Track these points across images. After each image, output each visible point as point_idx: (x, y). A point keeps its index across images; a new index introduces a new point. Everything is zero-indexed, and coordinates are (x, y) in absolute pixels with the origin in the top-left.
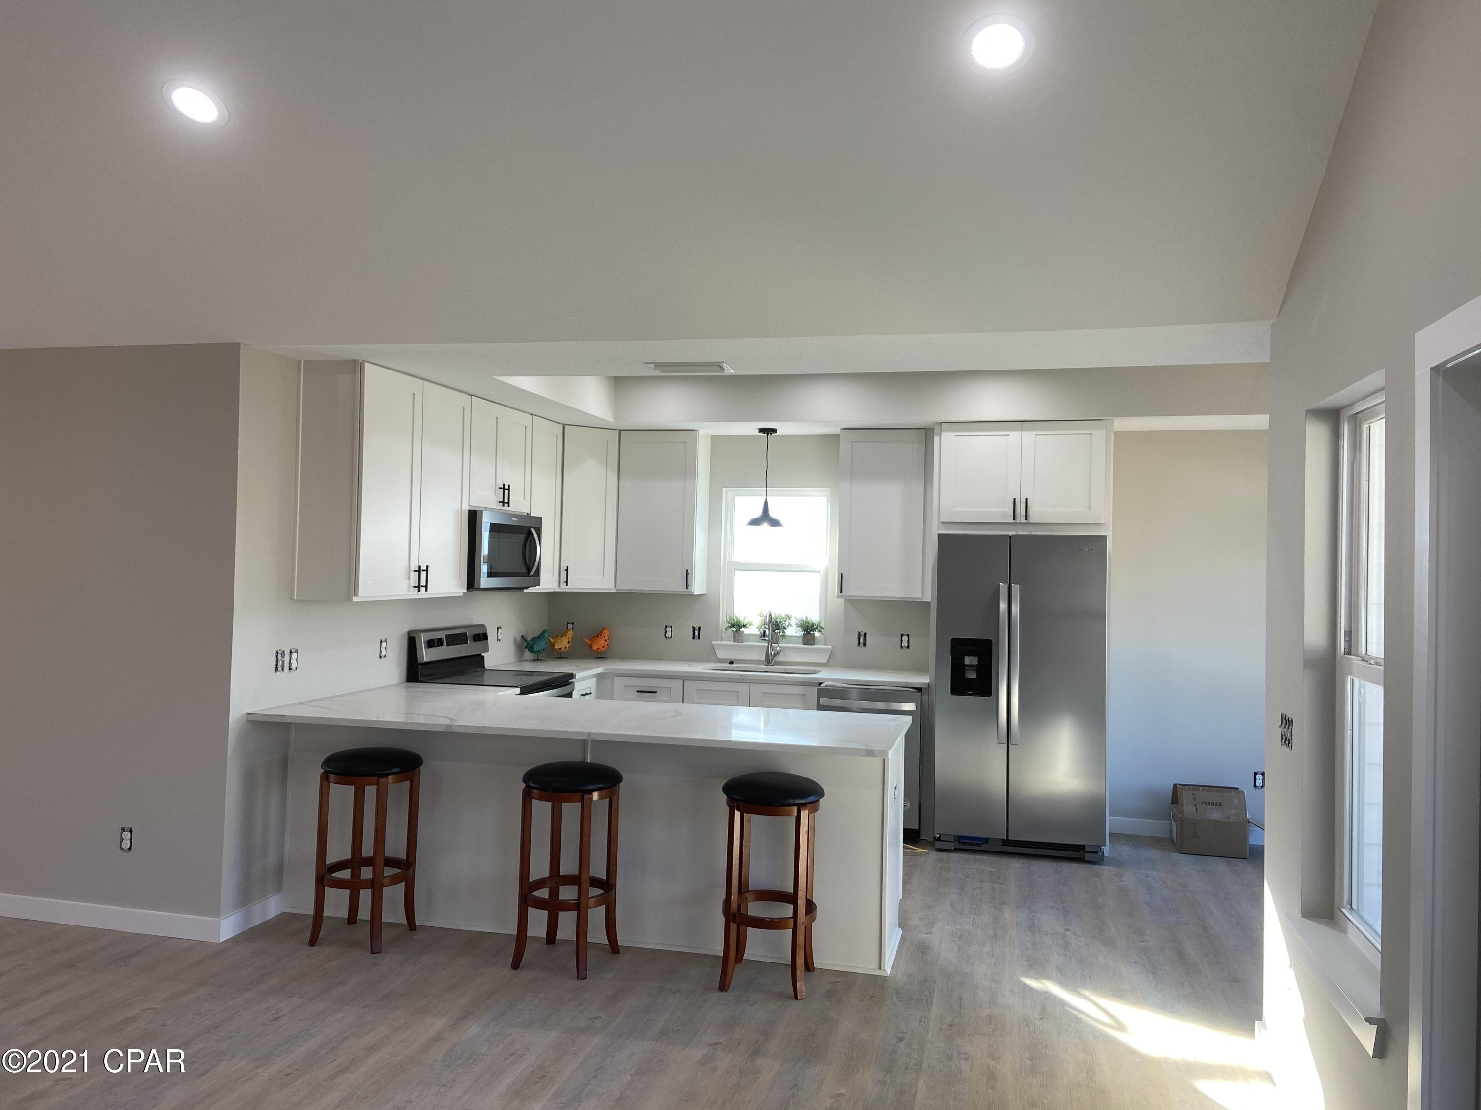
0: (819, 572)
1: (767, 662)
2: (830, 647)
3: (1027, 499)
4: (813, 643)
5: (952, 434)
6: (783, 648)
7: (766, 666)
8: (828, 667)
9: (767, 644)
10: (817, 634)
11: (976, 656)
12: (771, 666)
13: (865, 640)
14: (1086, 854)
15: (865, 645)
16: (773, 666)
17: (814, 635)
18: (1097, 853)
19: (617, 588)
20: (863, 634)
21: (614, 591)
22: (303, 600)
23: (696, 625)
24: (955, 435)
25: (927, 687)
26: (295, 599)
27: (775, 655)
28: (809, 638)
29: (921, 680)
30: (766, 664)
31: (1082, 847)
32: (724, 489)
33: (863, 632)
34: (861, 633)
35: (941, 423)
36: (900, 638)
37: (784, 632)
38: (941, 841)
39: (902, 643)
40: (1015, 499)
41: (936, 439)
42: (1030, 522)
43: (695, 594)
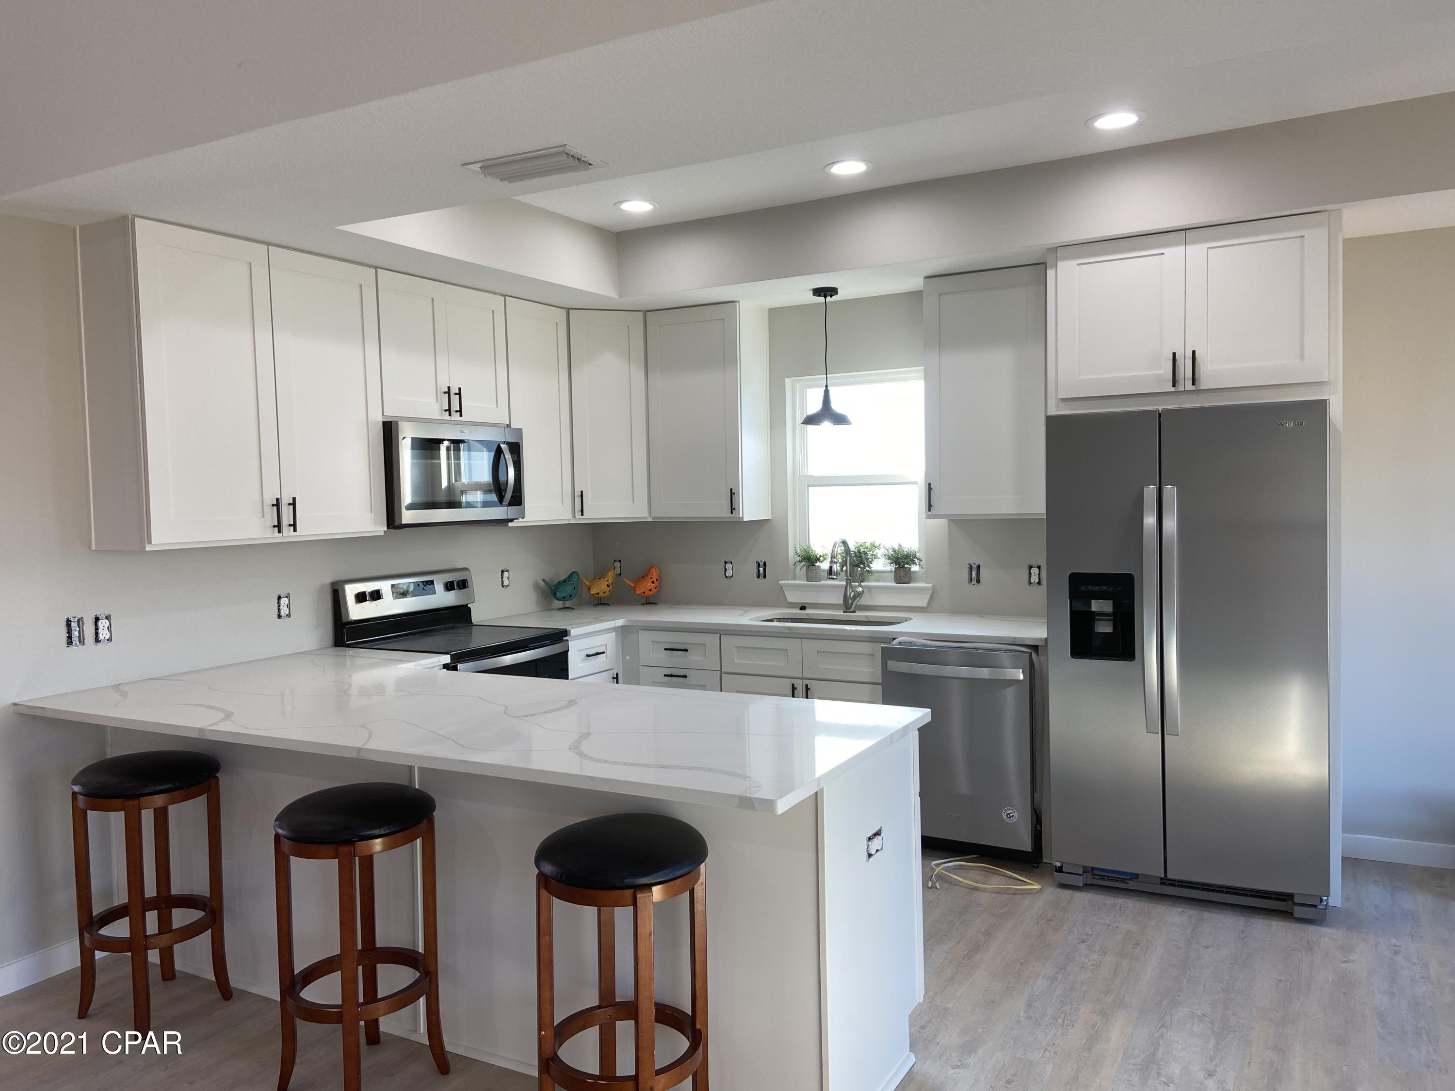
0: (915, 483)
1: (846, 608)
2: (930, 585)
3: (1194, 352)
4: (908, 580)
5: (1074, 263)
6: (869, 588)
7: (844, 612)
8: (929, 612)
9: (845, 583)
10: (915, 568)
11: (1110, 600)
12: (851, 612)
13: (978, 574)
14: (1296, 908)
15: (978, 581)
16: (854, 612)
17: (910, 569)
18: (1315, 906)
19: (653, 515)
20: (974, 566)
21: (650, 520)
22: (108, 551)
23: (762, 560)
24: (1078, 265)
25: (1043, 644)
26: (94, 549)
27: (855, 597)
28: (902, 573)
29: (1037, 632)
30: (845, 609)
31: (1291, 896)
32: (788, 381)
33: (975, 564)
34: (973, 565)
35: (1057, 248)
36: (1027, 571)
37: (869, 567)
38: (1063, 872)
39: (1030, 577)
40: (1174, 354)
41: (1050, 273)
42: (1202, 388)
43: (745, 520)
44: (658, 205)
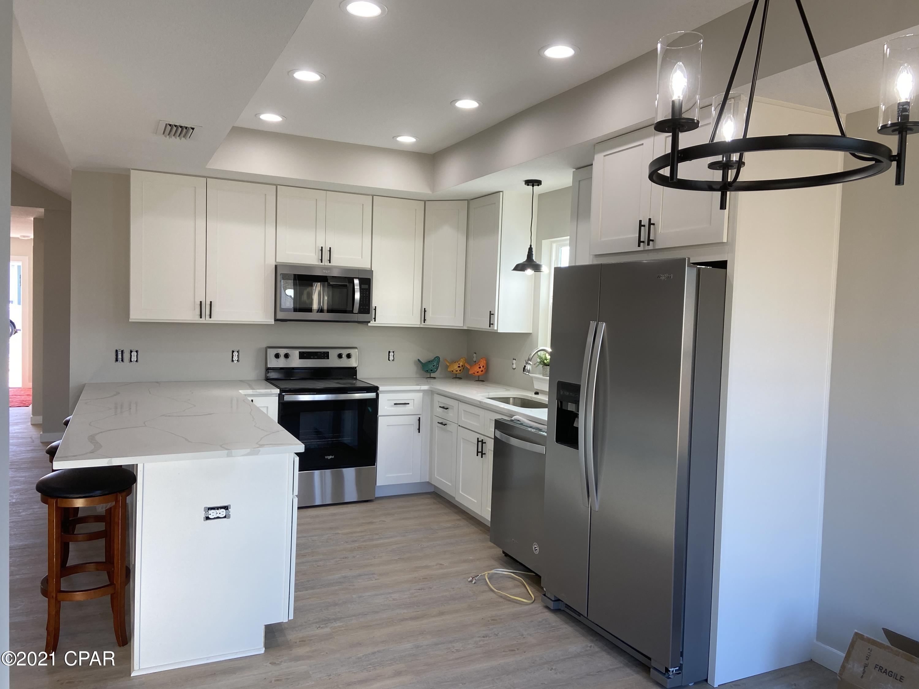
3: (650, 220)
5: (602, 155)
11: (575, 403)
14: (651, 669)
18: (663, 674)
19: (466, 326)
24: (605, 156)
32: (544, 242)
38: (546, 596)
40: (641, 222)
42: (656, 248)
43: (498, 332)
44: (419, 139)
